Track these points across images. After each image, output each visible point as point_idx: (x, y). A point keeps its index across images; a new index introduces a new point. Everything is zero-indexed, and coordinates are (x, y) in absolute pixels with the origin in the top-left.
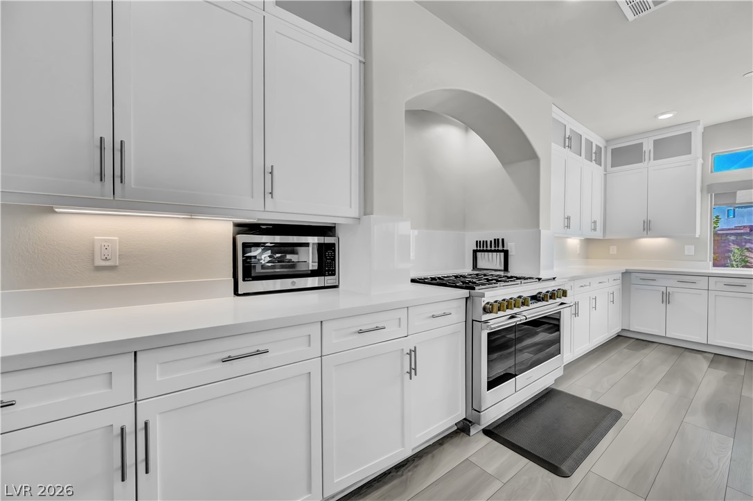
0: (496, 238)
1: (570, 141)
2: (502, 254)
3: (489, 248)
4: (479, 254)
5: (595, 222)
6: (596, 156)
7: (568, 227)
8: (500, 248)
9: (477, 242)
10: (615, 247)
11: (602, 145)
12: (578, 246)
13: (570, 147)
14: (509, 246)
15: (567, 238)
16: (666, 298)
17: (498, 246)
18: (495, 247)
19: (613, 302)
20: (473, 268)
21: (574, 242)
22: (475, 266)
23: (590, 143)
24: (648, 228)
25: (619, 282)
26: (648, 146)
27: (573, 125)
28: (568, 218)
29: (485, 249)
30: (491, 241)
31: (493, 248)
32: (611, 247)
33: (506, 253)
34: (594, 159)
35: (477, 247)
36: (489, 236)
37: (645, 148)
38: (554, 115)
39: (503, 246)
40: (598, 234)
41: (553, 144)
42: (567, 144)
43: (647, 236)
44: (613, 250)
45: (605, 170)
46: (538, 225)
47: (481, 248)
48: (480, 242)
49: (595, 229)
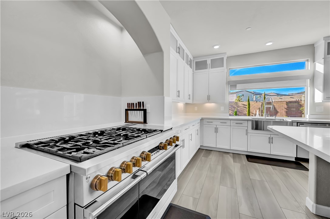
0: (139, 101)
1: (179, 50)
2: (143, 112)
3: (135, 108)
4: (129, 112)
5: (190, 95)
6: (190, 63)
7: (179, 96)
8: (142, 108)
9: (128, 104)
10: (197, 107)
11: (192, 59)
12: (183, 107)
13: (179, 53)
14: (147, 107)
15: (178, 102)
16: (216, 130)
17: (140, 107)
18: (139, 107)
19: (198, 134)
20: (126, 121)
21: (181, 105)
22: (127, 120)
23: (187, 56)
24: (209, 99)
25: (199, 124)
26: (209, 62)
27: (180, 42)
28: (179, 92)
29: (133, 108)
30: (136, 104)
31: (137, 108)
32: (195, 107)
33: (145, 111)
34: (189, 64)
35: (128, 107)
36: (135, 100)
37: (208, 63)
38: (171, 31)
39: (143, 107)
40: (190, 101)
41: (170, 47)
42: (178, 51)
43: (209, 102)
44: (196, 108)
45: (193, 71)
46: (163, 94)
47: (130, 108)
48: (130, 104)
49: (190, 99)
